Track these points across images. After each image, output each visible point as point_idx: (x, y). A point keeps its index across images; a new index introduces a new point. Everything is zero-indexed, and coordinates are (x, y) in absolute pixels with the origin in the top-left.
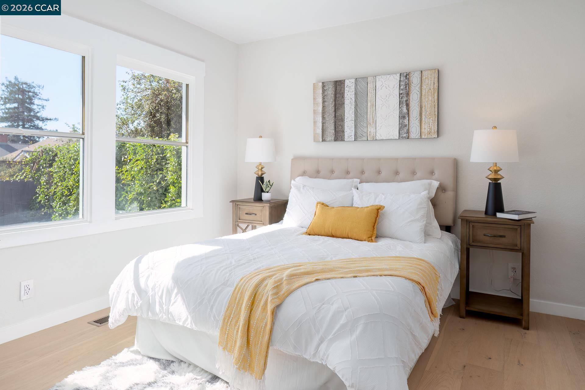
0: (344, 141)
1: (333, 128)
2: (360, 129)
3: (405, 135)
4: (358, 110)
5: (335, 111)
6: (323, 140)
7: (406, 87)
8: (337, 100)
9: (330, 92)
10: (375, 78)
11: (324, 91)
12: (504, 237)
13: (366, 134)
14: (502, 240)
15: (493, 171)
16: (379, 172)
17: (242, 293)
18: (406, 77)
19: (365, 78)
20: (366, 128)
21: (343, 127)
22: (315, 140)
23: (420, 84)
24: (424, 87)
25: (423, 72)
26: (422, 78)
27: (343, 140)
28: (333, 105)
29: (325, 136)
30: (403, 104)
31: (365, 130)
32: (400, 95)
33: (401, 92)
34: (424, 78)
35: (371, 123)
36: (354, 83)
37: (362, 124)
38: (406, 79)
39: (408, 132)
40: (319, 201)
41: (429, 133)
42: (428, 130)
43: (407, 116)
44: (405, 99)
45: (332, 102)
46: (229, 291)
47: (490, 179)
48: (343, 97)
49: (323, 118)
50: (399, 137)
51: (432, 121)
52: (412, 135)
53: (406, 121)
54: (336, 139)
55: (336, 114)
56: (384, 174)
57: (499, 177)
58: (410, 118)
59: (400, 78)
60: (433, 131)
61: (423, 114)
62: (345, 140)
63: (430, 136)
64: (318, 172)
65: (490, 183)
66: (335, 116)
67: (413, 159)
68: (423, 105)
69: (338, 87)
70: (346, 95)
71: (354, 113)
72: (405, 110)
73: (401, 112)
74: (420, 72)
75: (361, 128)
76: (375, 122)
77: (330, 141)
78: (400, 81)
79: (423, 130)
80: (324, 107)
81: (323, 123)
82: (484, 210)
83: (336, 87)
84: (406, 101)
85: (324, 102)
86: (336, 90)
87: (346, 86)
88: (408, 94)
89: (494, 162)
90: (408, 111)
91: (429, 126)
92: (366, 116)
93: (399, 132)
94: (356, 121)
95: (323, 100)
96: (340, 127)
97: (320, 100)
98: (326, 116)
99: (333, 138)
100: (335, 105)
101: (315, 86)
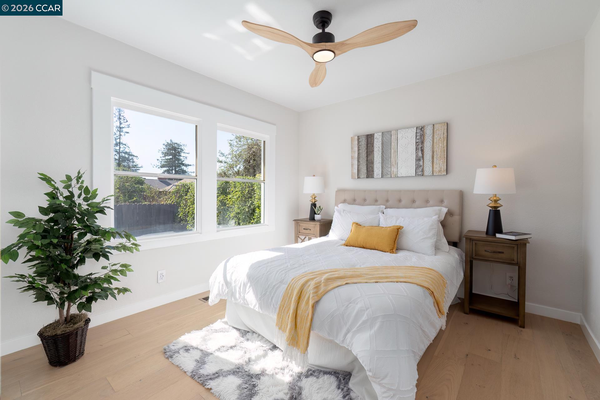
0: (374, 178)
1: (365, 168)
2: (386, 169)
3: (420, 173)
4: (384, 155)
5: (367, 157)
6: (359, 178)
7: (421, 137)
8: (368, 148)
9: (363, 142)
10: (397, 131)
11: (359, 142)
12: (503, 253)
13: (390, 173)
14: (500, 255)
15: (493, 201)
16: (400, 201)
17: (292, 290)
18: (421, 129)
19: (389, 132)
20: (390, 168)
21: (373, 168)
22: (353, 177)
23: (433, 134)
24: (436, 136)
25: (435, 126)
26: (434, 130)
27: (373, 177)
28: (366, 152)
29: (360, 175)
30: (418, 150)
31: (390, 170)
32: (416, 144)
33: (417, 141)
34: (435, 130)
35: (394, 165)
36: (381, 136)
37: (387, 165)
38: (422, 131)
39: (423, 171)
40: (354, 221)
41: (440, 171)
42: (439, 169)
43: (421, 159)
44: (420, 146)
45: (365, 150)
46: (284, 287)
47: (491, 207)
48: (373, 146)
49: (358, 161)
50: (416, 174)
51: (442, 162)
52: (426, 173)
53: (421, 163)
54: (368, 177)
55: (368, 159)
56: (403, 202)
57: (498, 205)
58: (424, 161)
59: (417, 130)
60: (442, 170)
61: (435, 157)
62: (375, 177)
63: (440, 174)
64: (355, 200)
65: (490, 210)
66: (367, 160)
67: (427, 191)
68: (435, 150)
69: (369, 139)
70: (375, 144)
71: (381, 158)
72: (420, 154)
73: (417, 156)
74: (432, 125)
75: (386, 168)
76: (397, 164)
77: (363, 178)
78: (416, 133)
79: (435, 169)
80: (359, 154)
81: (358, 165)
82: (486, 231)
83: (368, 139)
84: (421, 147)
85: (359, 150)
86: (368, 141)
87: (375, 138)
88: (422, 143)
89: (494, 193)
90: (423, 155)
91: (440, 166)
92: (390, 160)
93: (416, 171)
94: (382, 163)
95: (358, 149)
96: (371, 168)
97: (356, 149)
98: (360, 160)
99: (365, 176)
100: (367, 152)
101: (352, 139)
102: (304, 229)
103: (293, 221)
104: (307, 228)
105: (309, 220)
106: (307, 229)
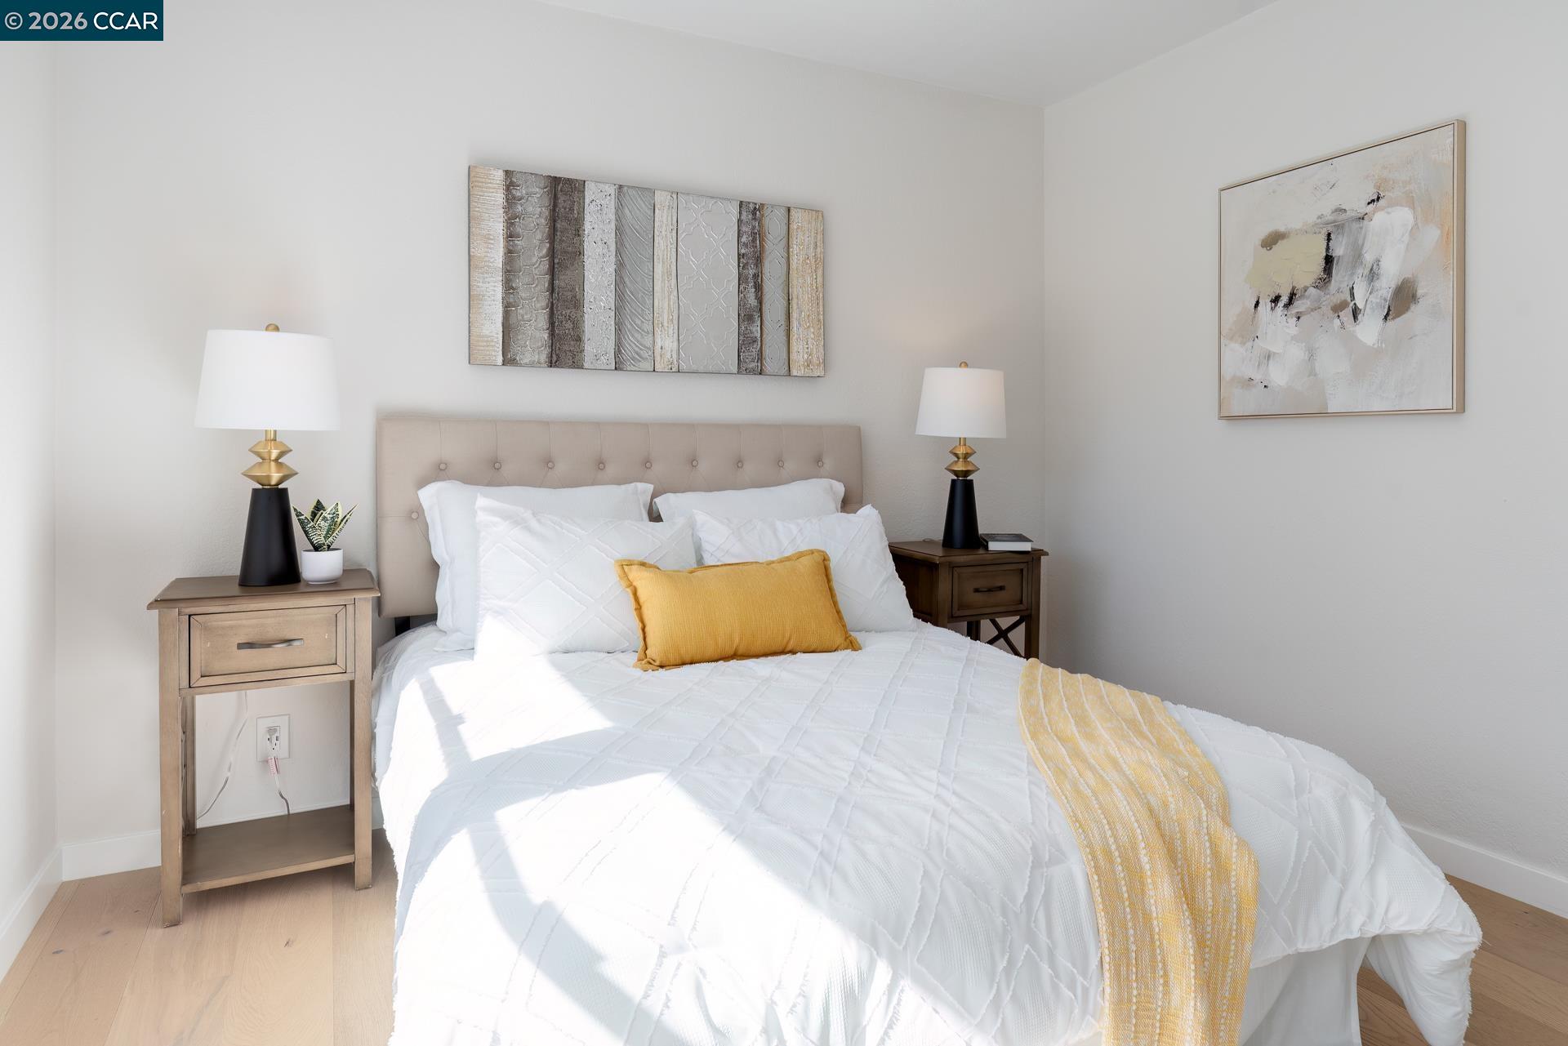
0: (581, 367)
1: (542, 321)
2: (633, 336)
3: (753, 365)
4: (626, 280)
5: (552, 271)
6: (509, 361)
7: (754, 241)
8: (558, 238)
9: (535, 209)
10: (675, 196)
11: (511, 201)
12: (1001, 588)
13: (650, 353)
14: (1002, 595)
15: (960, 456)
16: (693, 462)
18: (755, 211)
19: (647, 191)
20: (651, 335)
21: (577, 325)
22: (473, 357)
23: (787, 236)
24: (795, 249)
25: (793, 212)
26: (791, 226)
27: (577, 364)
28: (544, 251)
29: (515, 348)
30: (747, 283)
31: (648, 343)
32: (739, 259)
33: (743, 251)
34: (794, 226)
35: (665, 324)
36: (613, 196)
37: (638, 322)
38: (755, 219)
39: (760, 357)
41: (809, 364)
42: (806, 356)
43: (756, 315)
44: (751, 272)
45: (542, 241)
47: (955, 473)
48: (578, 232)
49: (509, 287)
50: (739, 367)
51: (812, 336)
52: (770, 366)
53: (755, 329)
54: (554, 361)
55: (556, 282)
56: (704, 466)
57: (970, 468)
58: (766, 322)
59: (740, 213)
60: (815, 360)
61: (794, 315)
62: (586, 365)
63: (808, 373)
64: (495, 464)
65: (953, 481)
66: (552, 289)
68: (794, 292)
69: (561, 199)
70: (587, 226)
71: (613, 286)
72: (752, 301)
73: (742, 303)
74: (783, 211)
75: (636, 335)
76: (676, 322)
77: (532, 365)
78: (740, 221)
79: (794, 356)
80: (510, 252)
81: (507, 308)
83: (555, 198)
84: (755, 276)
85: (510, 236)
86: (555, 206)
87: (587, 201)
88: (759, 260)
89: (962, 436)
90: (761, 303)
91: (808, 348)
92: (649, 302)
93: (739, 356)
94: (619, 310)
95: (508, 228)
96: (569, 325)
97: (497, 227)
98: (517, 283)
99: (544, 357)
100: (552, 253)
101: (473, 178)
102: (241, 646)
103: (150, 606)
104: (271, 634)
105: (235, 589)
106: (269, 645)
